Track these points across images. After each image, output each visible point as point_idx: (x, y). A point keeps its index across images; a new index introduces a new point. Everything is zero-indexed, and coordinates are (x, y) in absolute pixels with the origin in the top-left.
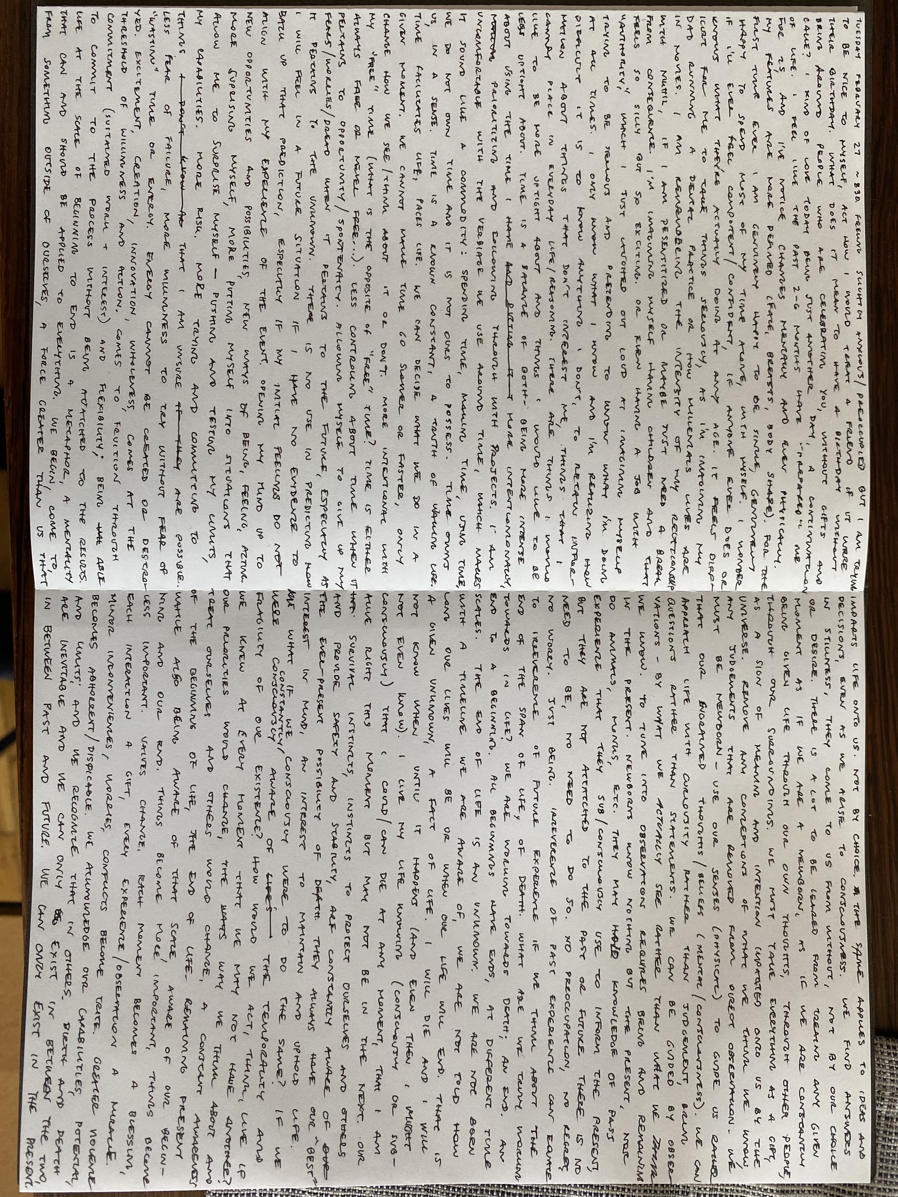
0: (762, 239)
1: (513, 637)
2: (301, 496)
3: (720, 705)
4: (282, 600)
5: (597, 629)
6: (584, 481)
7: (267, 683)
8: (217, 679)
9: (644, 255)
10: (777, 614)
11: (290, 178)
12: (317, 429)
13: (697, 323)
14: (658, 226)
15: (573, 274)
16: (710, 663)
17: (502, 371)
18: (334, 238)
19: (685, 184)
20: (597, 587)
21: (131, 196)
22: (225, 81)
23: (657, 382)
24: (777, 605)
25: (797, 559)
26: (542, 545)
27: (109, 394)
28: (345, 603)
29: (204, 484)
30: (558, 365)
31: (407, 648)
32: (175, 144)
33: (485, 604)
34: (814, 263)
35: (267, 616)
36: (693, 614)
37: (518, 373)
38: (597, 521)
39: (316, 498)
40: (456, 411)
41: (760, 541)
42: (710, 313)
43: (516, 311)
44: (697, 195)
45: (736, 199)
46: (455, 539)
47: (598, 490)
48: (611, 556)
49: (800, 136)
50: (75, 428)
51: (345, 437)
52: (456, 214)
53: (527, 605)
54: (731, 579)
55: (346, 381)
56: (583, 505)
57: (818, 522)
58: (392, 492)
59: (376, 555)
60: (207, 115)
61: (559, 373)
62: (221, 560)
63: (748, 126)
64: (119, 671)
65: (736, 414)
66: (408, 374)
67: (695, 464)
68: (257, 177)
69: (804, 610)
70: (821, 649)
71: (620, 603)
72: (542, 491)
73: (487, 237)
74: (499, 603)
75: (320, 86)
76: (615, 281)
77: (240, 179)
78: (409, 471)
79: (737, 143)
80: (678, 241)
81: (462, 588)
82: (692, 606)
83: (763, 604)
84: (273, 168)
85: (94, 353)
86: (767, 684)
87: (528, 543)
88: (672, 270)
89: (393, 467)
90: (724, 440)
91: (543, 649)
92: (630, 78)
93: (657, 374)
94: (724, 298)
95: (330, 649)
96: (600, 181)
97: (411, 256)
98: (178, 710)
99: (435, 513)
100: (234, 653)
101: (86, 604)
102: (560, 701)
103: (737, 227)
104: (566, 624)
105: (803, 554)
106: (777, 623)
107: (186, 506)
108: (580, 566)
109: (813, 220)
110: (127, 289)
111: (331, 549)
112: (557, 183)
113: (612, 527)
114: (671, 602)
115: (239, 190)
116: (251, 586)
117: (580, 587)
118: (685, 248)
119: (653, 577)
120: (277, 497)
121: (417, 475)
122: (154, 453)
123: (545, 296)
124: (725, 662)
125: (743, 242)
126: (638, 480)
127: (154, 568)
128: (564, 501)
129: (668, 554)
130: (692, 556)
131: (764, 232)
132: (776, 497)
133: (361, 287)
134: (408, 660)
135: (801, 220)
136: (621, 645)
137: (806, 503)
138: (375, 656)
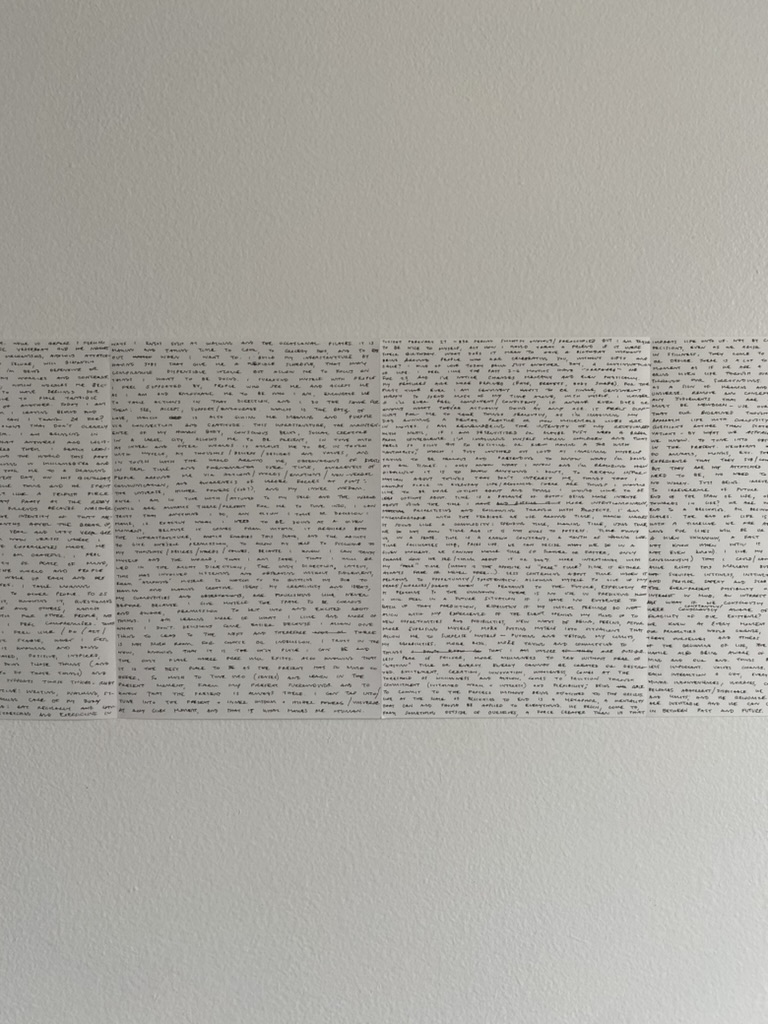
0: (486, 387)
1: (671, 500)
2: (605, 597)
3: (703, 405)
4: (652, 606)
5: (667, 461)
6: (598, 469)
7: (690, 613)
8: (689, 635)
9: (493, 442)
10: (661, 378)
11: (458, 603)
12: (573, 590)
13: (526, 418)
14: (480, 436)
15: (502, 474)
16: (684, 409)
17: (547, 507)
18: (486, 582)
19: (460, 423)
20: (647, 462)
21: (468, 675)
22: (414, 633)
23: (553, 436)
24: (656, 378)
25: (635, 370)
26: (628, 488)
27: (558, 682)
28: (654, 578)
29: (599, 640)
30: (544, 481)
31: (675, 549)
32: (443, 655)
33: (655, 513)
34: (497, 362)
35: (660, 613)
36: (660, 417)
37: (548, 499)
38: (616, 463)
39: (605, 591)
40: (566, 527)
41: (627, 387)
42: (521, 412)
43: (519, 500)
44: (466, 417)
45: (467, 399)
46: (624, 528)
47: (602, 462)
48: (634, 456)
49: (437, 369)
50: (574, 697)
51: (576, 577)
52: (475, 528)
53: (655, 494)
54: (644, 400)
55: (552, 577)
56: (610, 469)
57: (619, 361)
58: (603, 556)
59: (631, 564)
60: (430, 640)
61: (548, 481)
62: (633, 633)
63: (433, 394)
64: (683, 679)
65: (569, 399)
66: (548, 549)
67: (592, 419)
68: (458, 617)
69: (659, 365)
70: (678, 358)
71: (655, 451)
72: (603, 488)
73: (485, 514)
74: (654, 507)
75: (417, 589)
76: (506, 455)
77: (459, 625)
78: (593, 549)
79: (441, 399)
80: (487, 426)
81: (648, 524)
82: (657, 417)
83: (656, 385)
84: (454, 610)
85: (540, 689)
86: (694, 383)
87: (627, 494)
88: (500, 429)
89: (591, 556)
90: (580, 405)
91: (676, 487)
92: (410, 449)
93: (550, 436)
94: (514, 405)
95: (675, 585)
96: (459, 462)
97: (494, 548)
98: (702, 653)
99: (613, 537)
100: (676, 628)
101: (653, 694)
102: (701, 478)
103: (480, 399)
104: (665, 475)
105: (634, 367)
106: (665, 378)
107: (609, 648)
108: (638, 470)
109: (477, 363)
110: (510, 675)
111: (629, 584)
112: (460, 482)
113: (620, 455)
114: (655, 427)
115: (464, 625)
116: (646, 620)
117: (648, 469)
118: (490, 423)
119: (643, 436)
120: (605, 608)
121: (595, 545)
122: (585, 662)
123: (513, 487)
124: (683, 402)
125: (487, 396)
126: (599, 444)
127: (637, 663)
128: (607, 478)
129: (632, 430)
130: (634, 418)
131: (483, 387)
132: (607, 380)
133: (509, 570)
134: (682, 549)
135: (477, 368)
136: (675, 451)
137: (610, 367)
138: (678, 564)
